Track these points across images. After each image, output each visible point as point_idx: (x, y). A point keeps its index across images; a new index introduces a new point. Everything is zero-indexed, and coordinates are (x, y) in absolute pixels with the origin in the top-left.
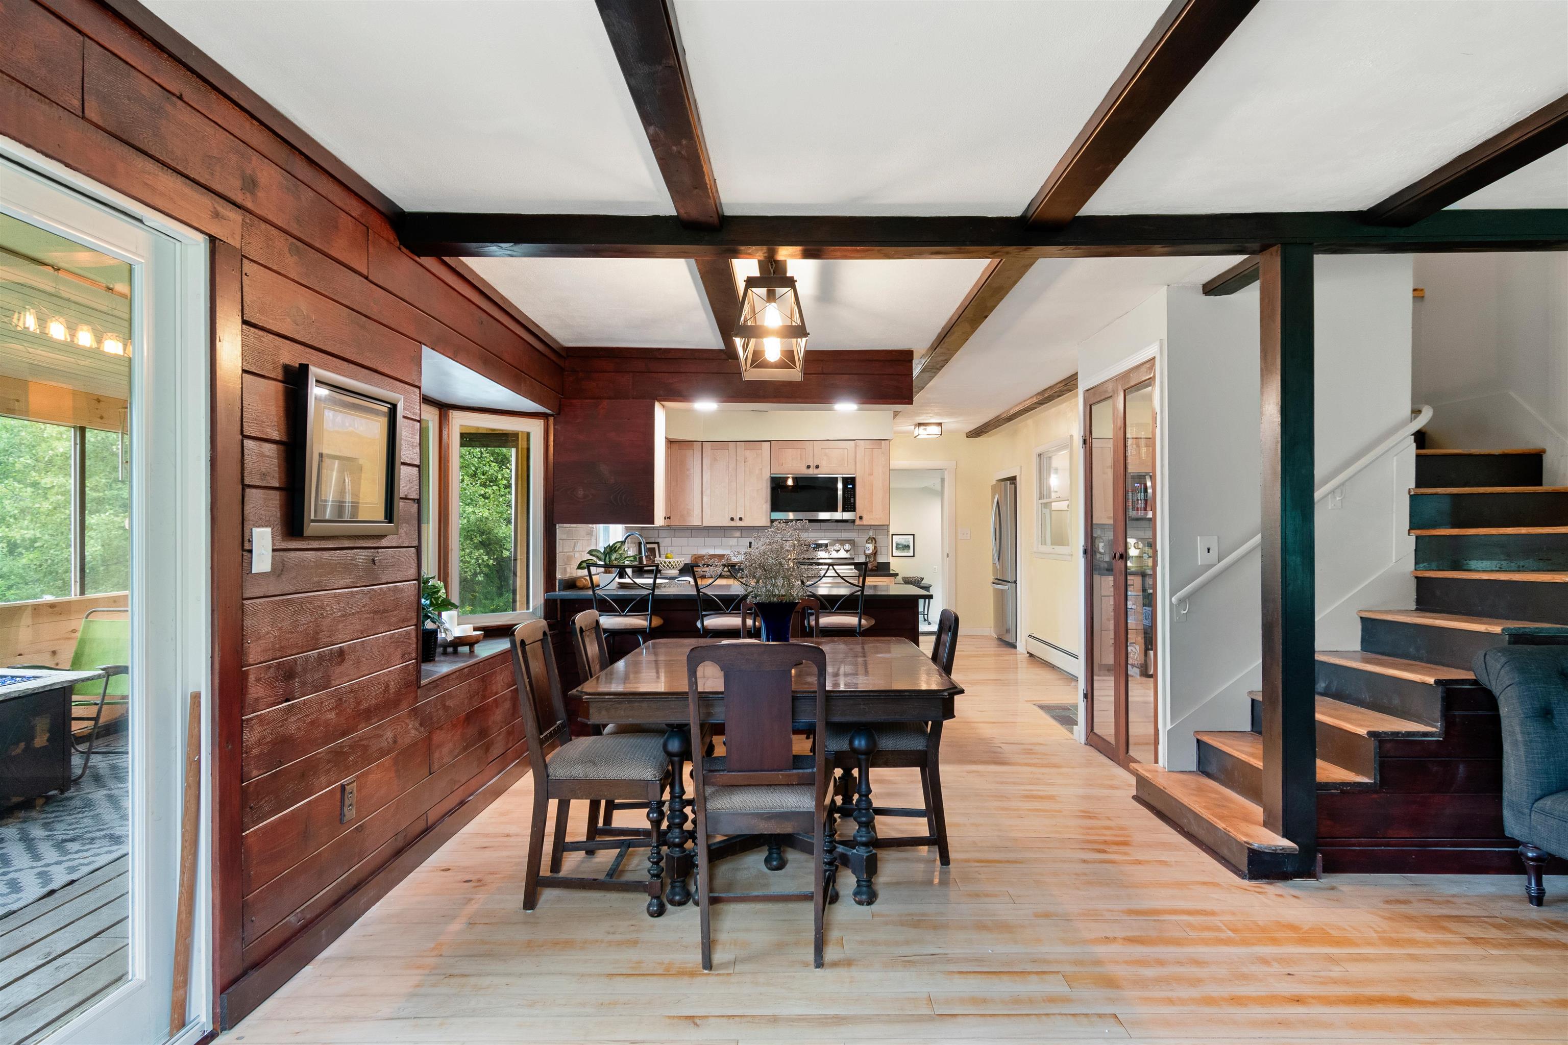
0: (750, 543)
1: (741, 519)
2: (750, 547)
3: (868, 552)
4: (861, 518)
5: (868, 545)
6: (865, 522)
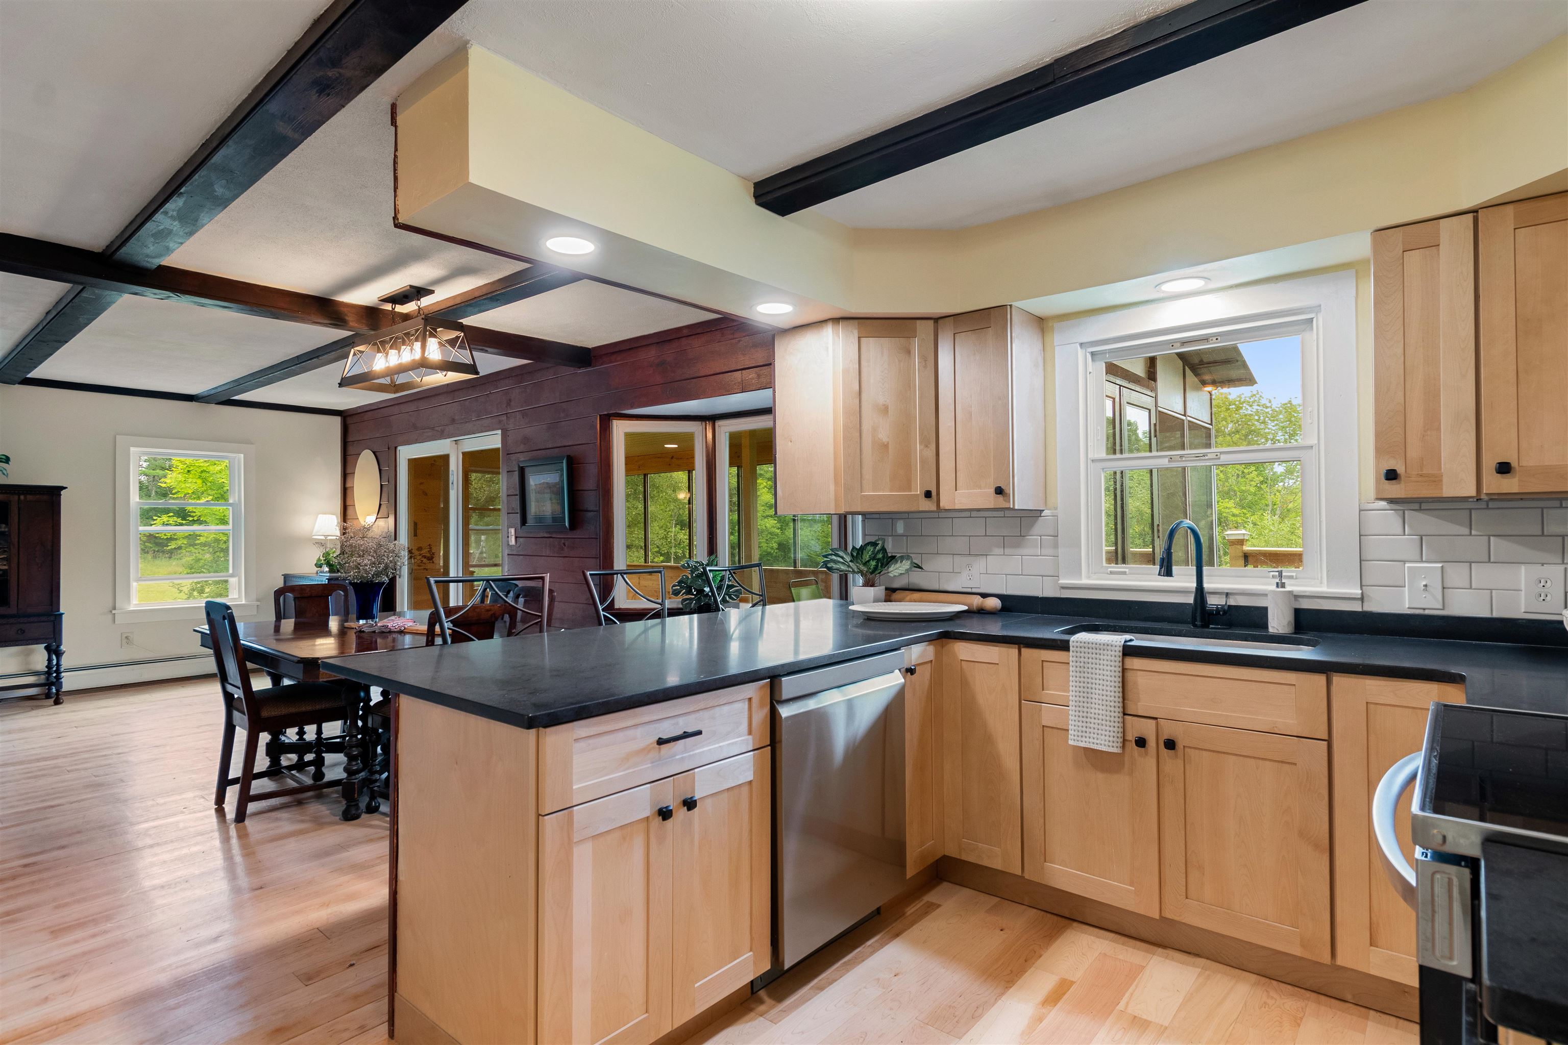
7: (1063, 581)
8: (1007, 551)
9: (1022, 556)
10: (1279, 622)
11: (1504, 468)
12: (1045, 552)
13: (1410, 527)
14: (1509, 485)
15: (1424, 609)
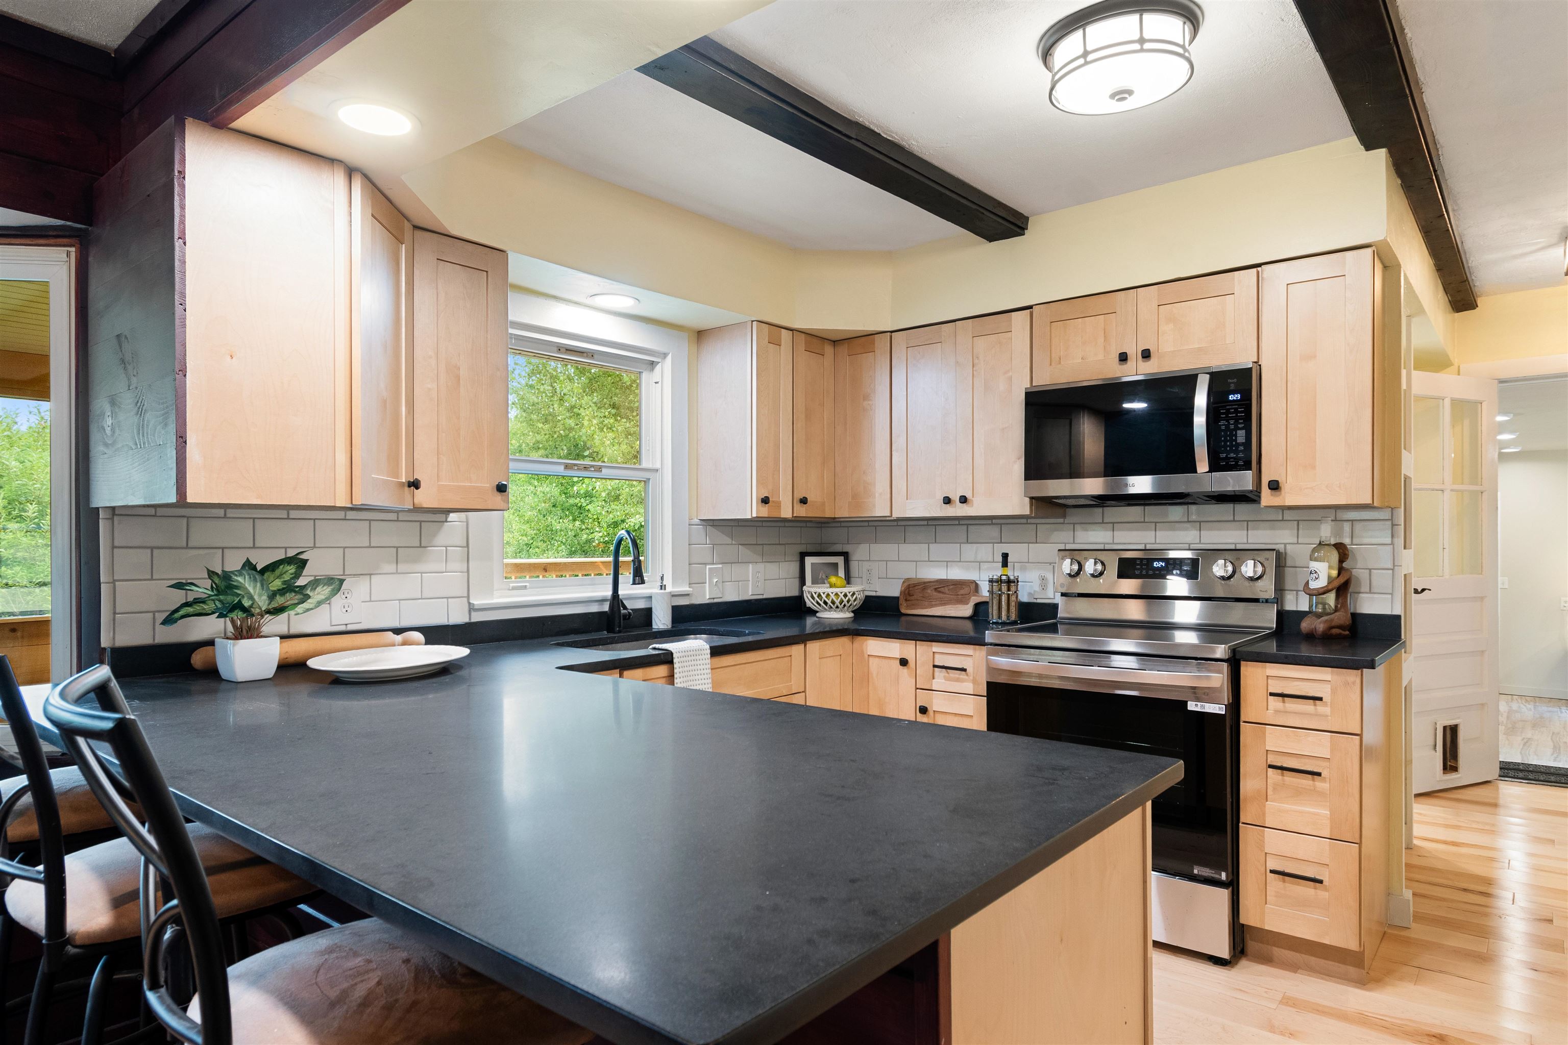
0: (1005, 556)
1: (964, 500)
2: (1005, 564)
3: (1321, 583)
4: (1275, 486)
5: (1314, 565)
6: (1289, 497)
7: (477, 601)
8: (402, 567)
9: (421, 573)
10: (662, 620)
11: (804, 501)
12: (452, 566)
13: (709, 537)
14: (802, 511)
15: (714, 599)
